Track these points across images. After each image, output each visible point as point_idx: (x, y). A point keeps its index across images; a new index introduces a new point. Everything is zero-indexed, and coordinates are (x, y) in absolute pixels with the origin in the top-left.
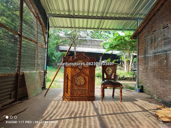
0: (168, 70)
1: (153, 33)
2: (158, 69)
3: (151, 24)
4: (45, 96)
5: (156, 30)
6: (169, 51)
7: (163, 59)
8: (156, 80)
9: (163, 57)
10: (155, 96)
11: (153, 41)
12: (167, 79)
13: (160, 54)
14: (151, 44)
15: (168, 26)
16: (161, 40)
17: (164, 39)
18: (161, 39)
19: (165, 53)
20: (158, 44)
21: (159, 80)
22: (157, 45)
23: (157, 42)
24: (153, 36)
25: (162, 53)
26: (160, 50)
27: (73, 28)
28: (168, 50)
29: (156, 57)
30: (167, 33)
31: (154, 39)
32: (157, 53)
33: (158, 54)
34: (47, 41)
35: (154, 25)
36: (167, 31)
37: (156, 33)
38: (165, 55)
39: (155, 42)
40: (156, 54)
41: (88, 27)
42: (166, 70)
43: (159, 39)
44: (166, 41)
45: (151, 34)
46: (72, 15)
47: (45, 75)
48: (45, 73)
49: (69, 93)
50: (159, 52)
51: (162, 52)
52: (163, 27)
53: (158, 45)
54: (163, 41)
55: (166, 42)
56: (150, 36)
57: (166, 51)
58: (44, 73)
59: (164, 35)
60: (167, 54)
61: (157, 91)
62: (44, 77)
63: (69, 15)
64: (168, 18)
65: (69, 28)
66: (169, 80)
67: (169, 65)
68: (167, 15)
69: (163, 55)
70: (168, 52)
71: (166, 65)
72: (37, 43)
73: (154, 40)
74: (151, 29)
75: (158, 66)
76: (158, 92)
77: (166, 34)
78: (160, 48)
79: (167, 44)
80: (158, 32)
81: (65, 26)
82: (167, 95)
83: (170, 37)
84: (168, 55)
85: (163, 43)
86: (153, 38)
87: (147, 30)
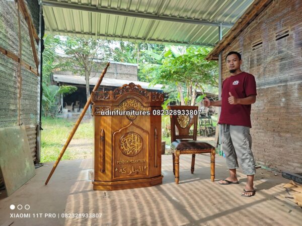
0: (290, 115)
1: (254, 49)
2: (266, 115)
3: (250, 32)
4: (46, 184)
5: (262, 43)
6: (291, 80)
7: (277, 96)
8: (262, 134)
9: (278, 92)
10: (260, 163)
11: (255, 62)
12: (288, 132)
13: (271, 86)
14: (250, 68)
15: (288, 35)
16: (274, 61)
17: (280, 58)
18: (274, 59)
19: (283, 84)
20: (265, 68)
21: (269, 133)
22: (264, 70)
23: (263, 65)
24: (255, 55)
25: (274, 86)
26: (272, 79)
27: (94, 34)
28: (289, 79)
29: (262, 93)
30: (287, 47)
31: (257, 60)
32: (265, 84)
33: (267, 87)
34: (39, 58)
35: (255, 33)
36: (286, 44)
37: (260, 48)
38: (282, 88)
39: (260, 65)
40: (262, 88)
41: (124, 35)
42: (286, 116)
43: (269, 59)
44: (284, 62)
45: (249, 51)
46: (95, 6)
47: (37, 134)
48: (39, 128)
49: (108, 173)
50: (269, 84)
51: (275, 84)
52: (276, 36)
53: (267, 69)
54: (278, 64)
55: (285, 64)
56: (247, 54)
57: (286, 81)
58: (37, 130)
59: (280, 52)
60: (286, 86)
61: (266, 154)
62: (36, 138)
63: (87, 5)
64: (288, 19)
65: (85, 33)
66: (294, 135)
67: (292, 106)
68: (285, 14)
69: (278, 89)
70: (288, 83)
71: (284, 107)
72: (19, 60)
73: (257, 62)
74: (250, 42)
75: (267, 108)
76: (269, 156)
77: (284, 49)
78: (272, 76)
79: (287, 67)
80: (266, 46)
81: (77, 30)
82: (288, 161)
83: (293, 54)
84: (289, 87)
85: (278, 66)
86: (255, 58)
87: (241, 43)
